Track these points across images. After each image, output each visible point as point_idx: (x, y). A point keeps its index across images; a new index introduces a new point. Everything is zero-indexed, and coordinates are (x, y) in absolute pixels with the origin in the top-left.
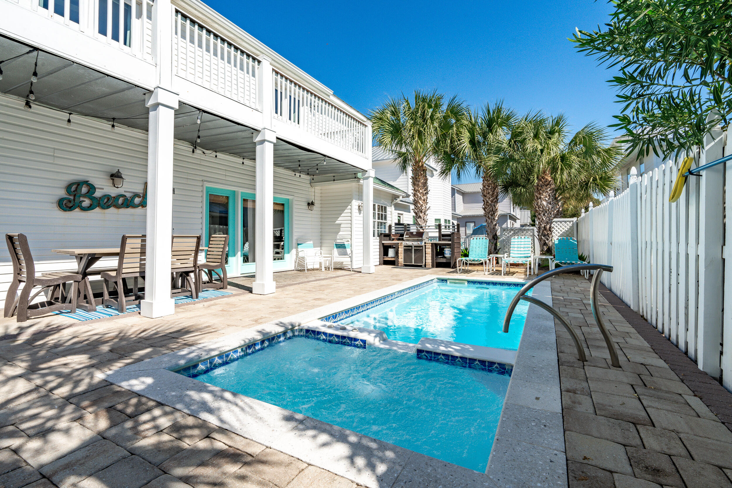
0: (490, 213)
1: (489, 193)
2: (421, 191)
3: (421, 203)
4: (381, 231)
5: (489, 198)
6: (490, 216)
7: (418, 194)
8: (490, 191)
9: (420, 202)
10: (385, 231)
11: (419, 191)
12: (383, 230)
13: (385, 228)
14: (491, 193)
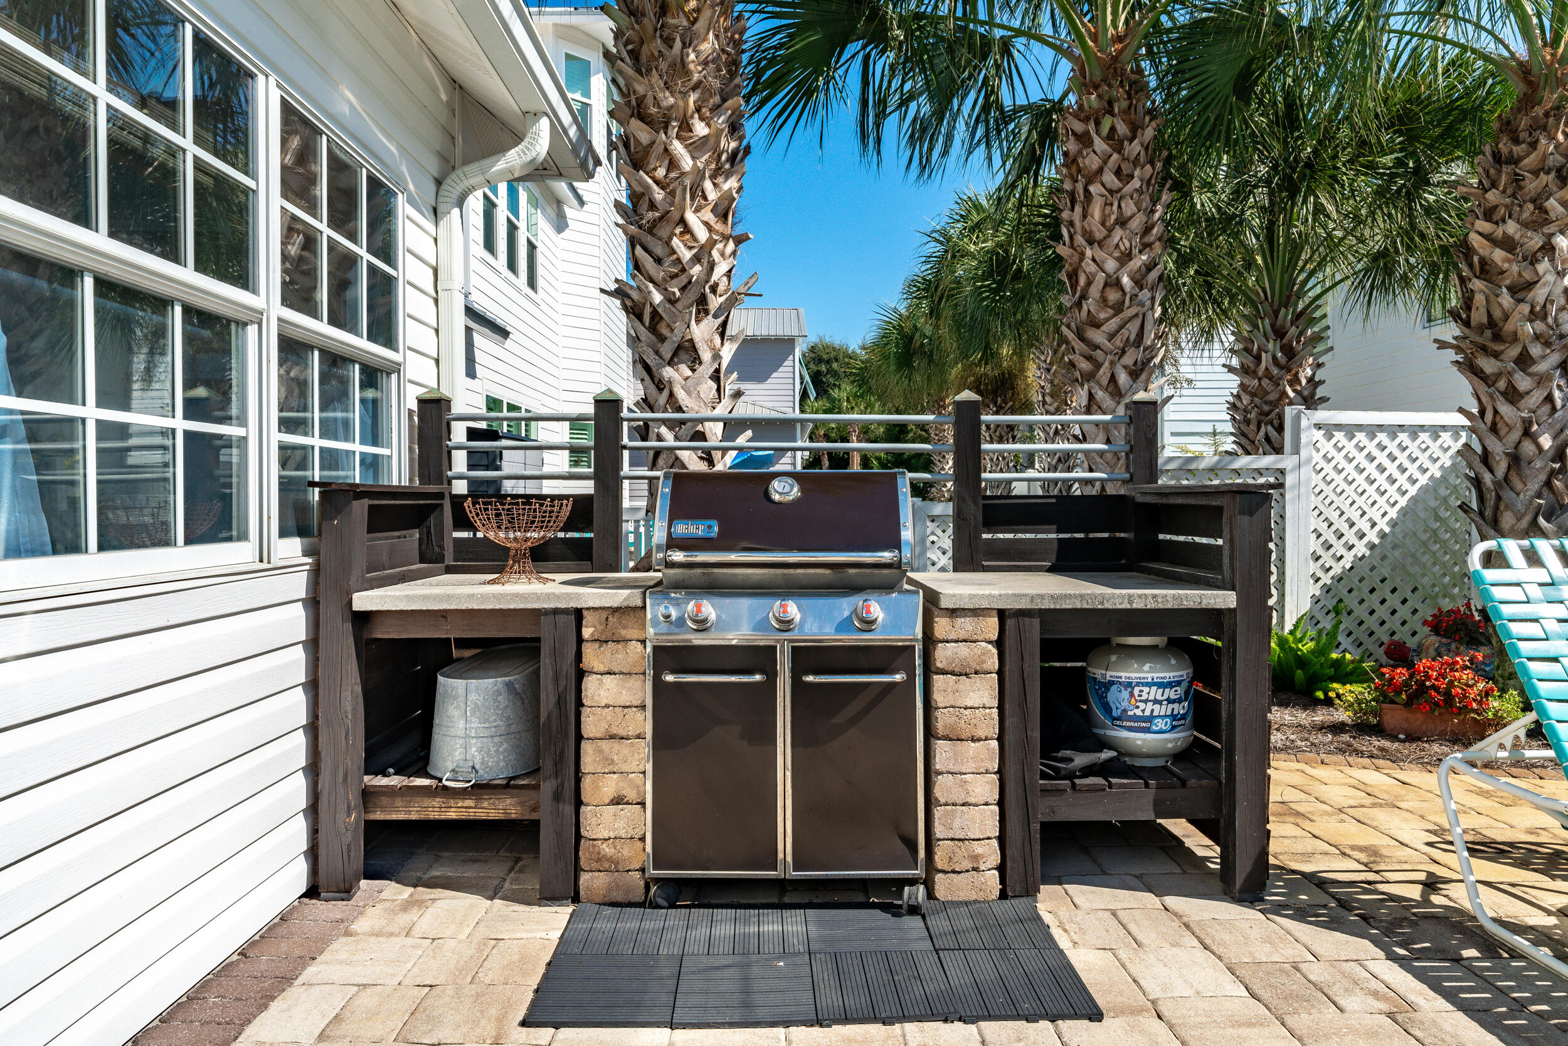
0: (1128, 359)
1: (1122, 222)
2: (700, 129)
3: (702, 235)
4: (331, 459)
5: (1125, 258)
6: (1123, 378)
7: (678, 147)
8: (1129, 207)
9: (691, 217)
10: (372, 464)
11: (686, 126)
12: (357, 447)
13: (374, 433)
14: (1136, 224)
